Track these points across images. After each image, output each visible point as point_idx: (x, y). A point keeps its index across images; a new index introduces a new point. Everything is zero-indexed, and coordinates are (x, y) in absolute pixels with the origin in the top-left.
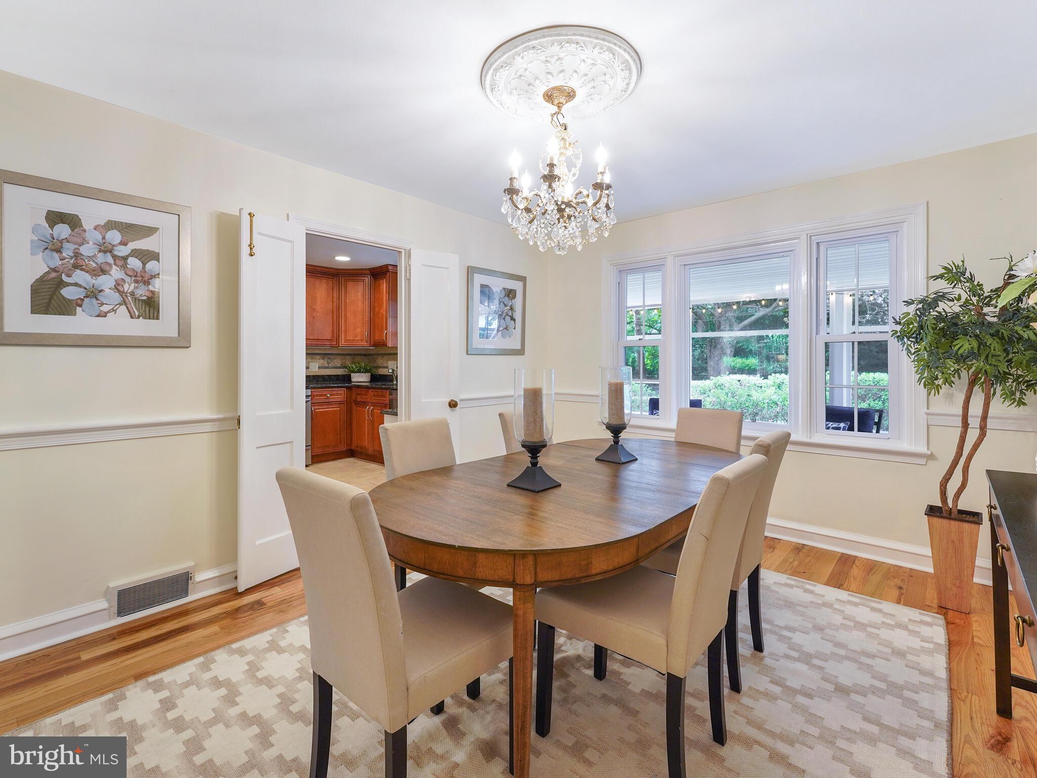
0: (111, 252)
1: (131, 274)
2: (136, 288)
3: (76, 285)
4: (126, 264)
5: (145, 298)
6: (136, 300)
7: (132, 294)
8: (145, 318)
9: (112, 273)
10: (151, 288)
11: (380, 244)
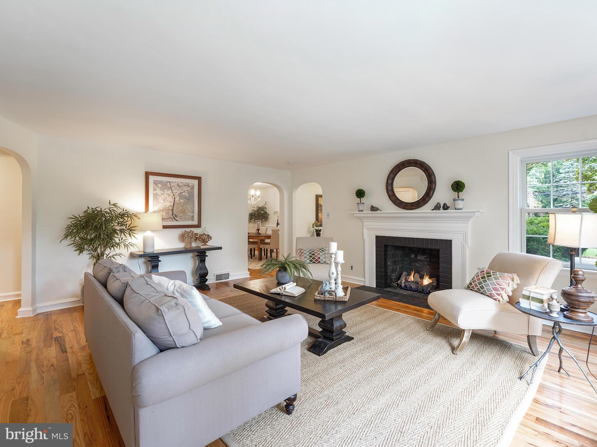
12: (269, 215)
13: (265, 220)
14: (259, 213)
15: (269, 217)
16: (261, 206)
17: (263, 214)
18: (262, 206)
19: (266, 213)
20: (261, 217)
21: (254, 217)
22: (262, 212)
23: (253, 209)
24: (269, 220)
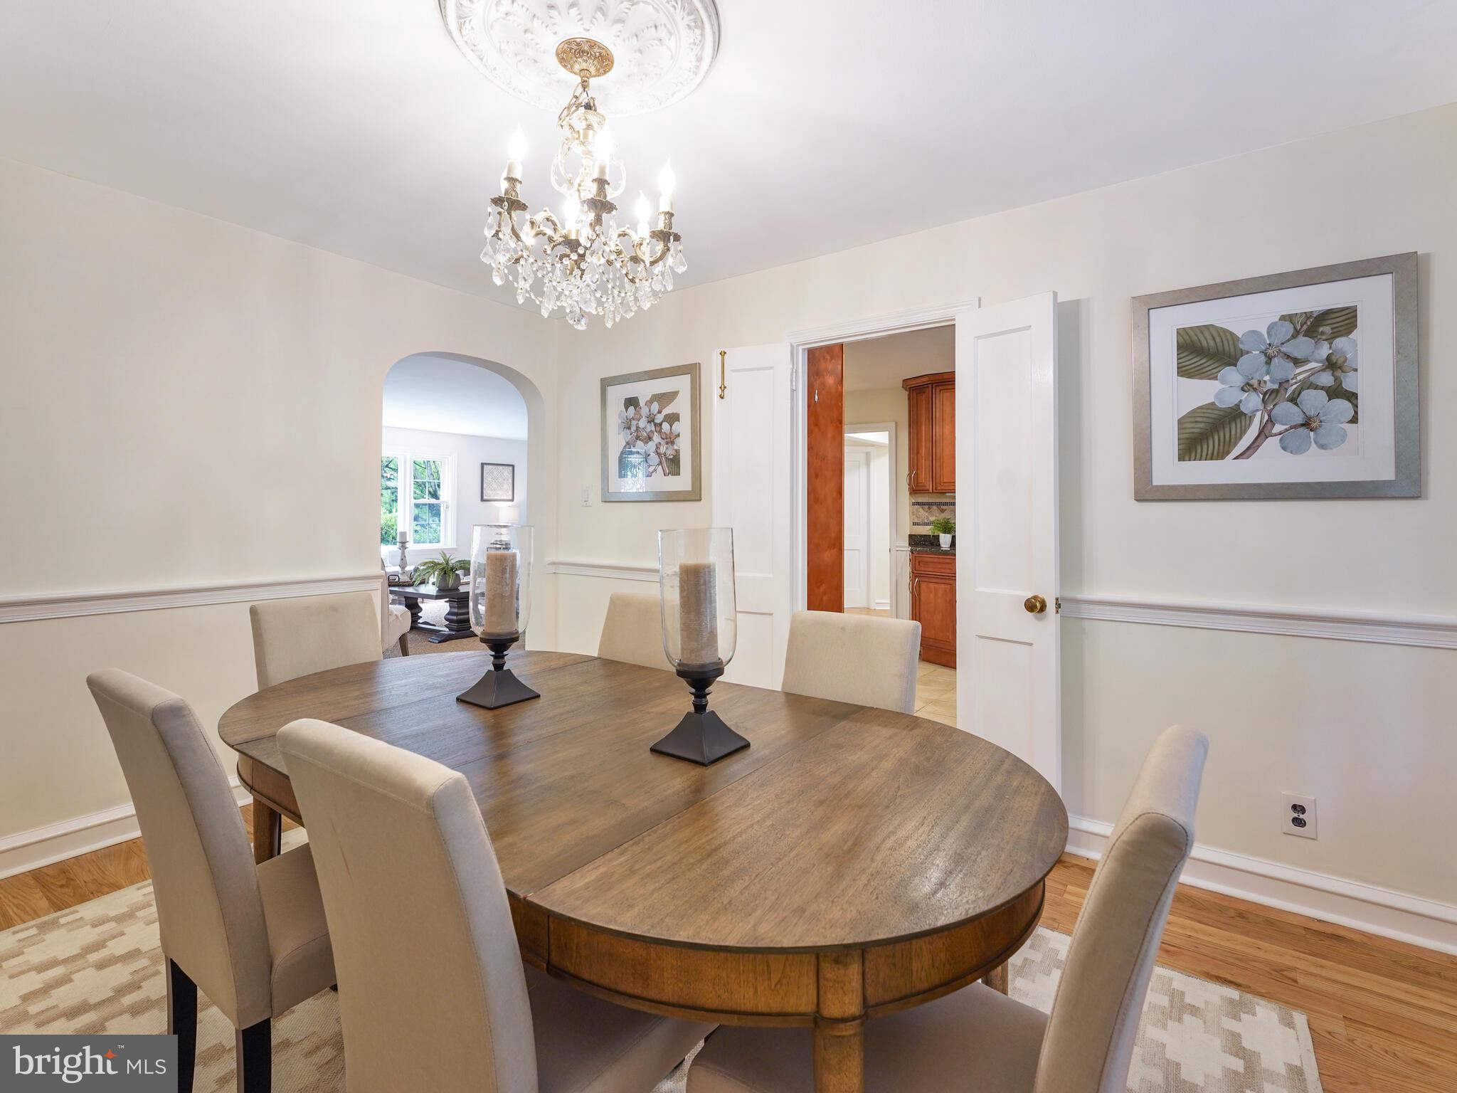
0: (653, 421)
1: (664, 437)
2: (667, 448)
3: (638, 453)
4: (661, 428)
5: (671, 457)
6: (667, 459)
7: (665, 454)
8: (672, 475)
9: (654, 439)
10: (675, 447)
11: (917, 325)
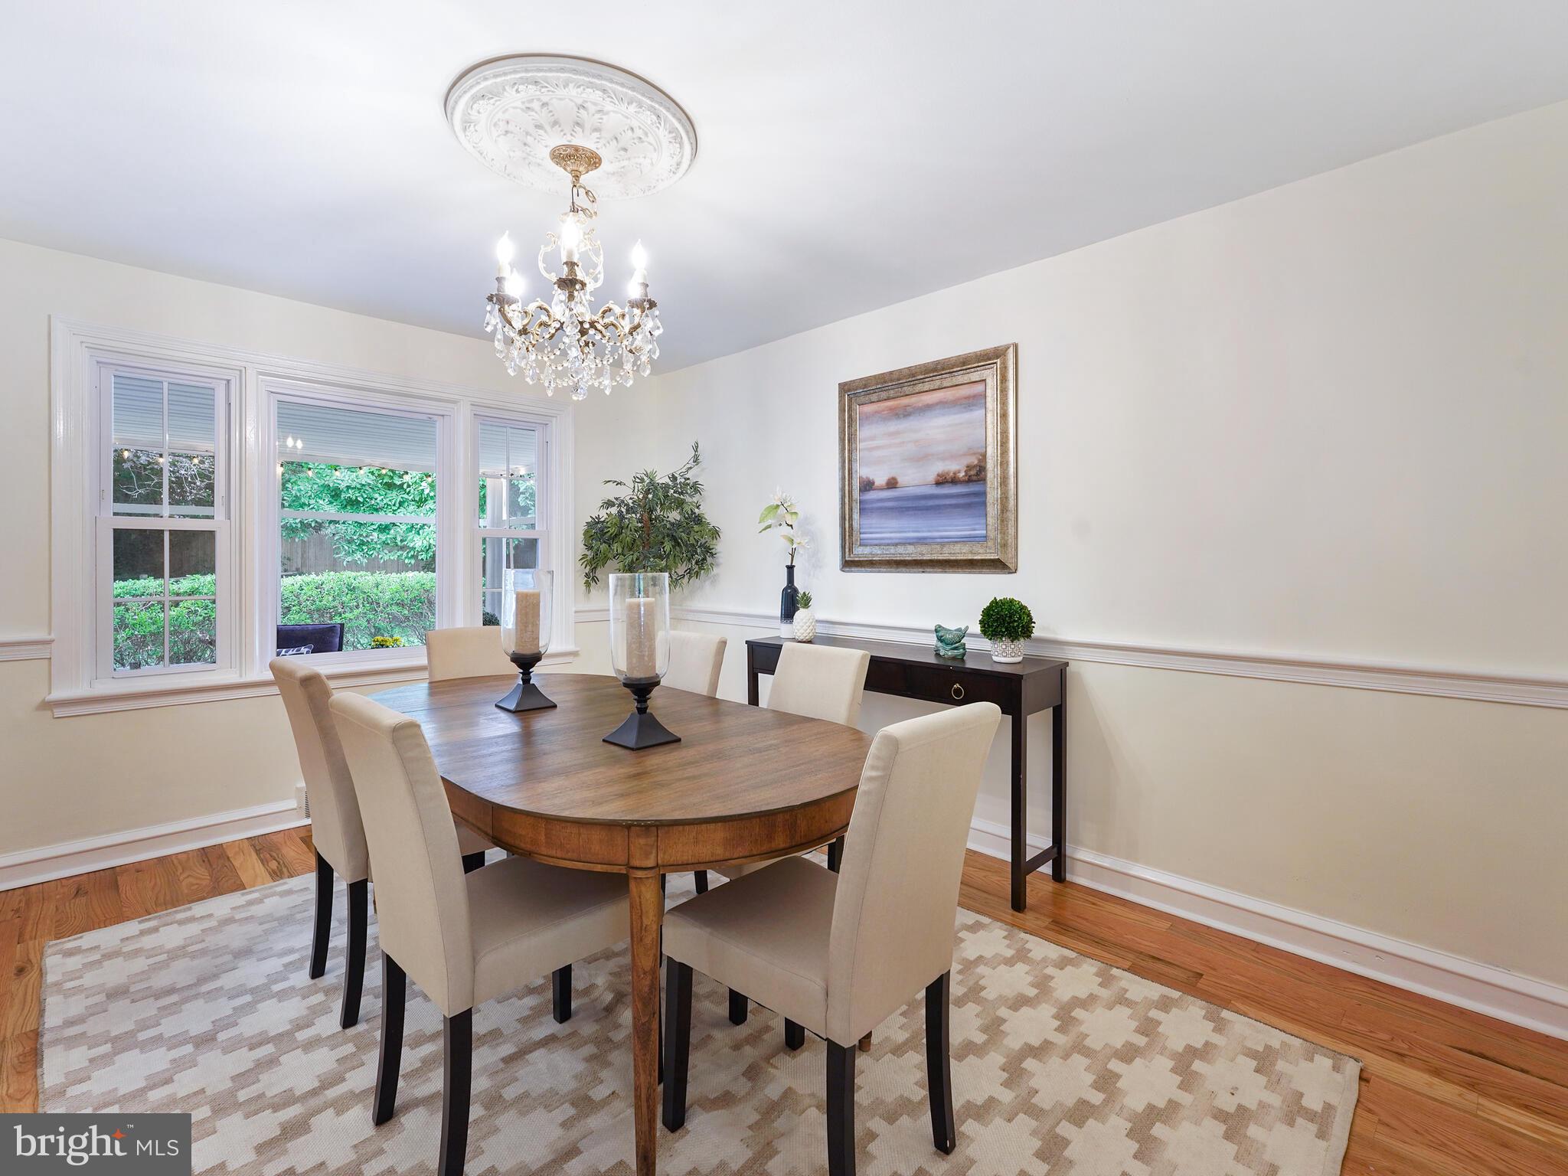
12: (715, 533)
13: (689, 571)
14: (650, 521)
15: (721, 547)
16: (662, 479)
17: (677, 525)
18: (674, 478)
19: (699, 520)
20: (668, 546)
21: (616, 547)
22: (674, 516)
23: (612, 492)
24: (716, 570)
